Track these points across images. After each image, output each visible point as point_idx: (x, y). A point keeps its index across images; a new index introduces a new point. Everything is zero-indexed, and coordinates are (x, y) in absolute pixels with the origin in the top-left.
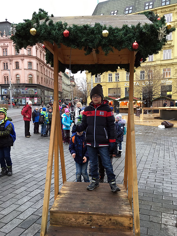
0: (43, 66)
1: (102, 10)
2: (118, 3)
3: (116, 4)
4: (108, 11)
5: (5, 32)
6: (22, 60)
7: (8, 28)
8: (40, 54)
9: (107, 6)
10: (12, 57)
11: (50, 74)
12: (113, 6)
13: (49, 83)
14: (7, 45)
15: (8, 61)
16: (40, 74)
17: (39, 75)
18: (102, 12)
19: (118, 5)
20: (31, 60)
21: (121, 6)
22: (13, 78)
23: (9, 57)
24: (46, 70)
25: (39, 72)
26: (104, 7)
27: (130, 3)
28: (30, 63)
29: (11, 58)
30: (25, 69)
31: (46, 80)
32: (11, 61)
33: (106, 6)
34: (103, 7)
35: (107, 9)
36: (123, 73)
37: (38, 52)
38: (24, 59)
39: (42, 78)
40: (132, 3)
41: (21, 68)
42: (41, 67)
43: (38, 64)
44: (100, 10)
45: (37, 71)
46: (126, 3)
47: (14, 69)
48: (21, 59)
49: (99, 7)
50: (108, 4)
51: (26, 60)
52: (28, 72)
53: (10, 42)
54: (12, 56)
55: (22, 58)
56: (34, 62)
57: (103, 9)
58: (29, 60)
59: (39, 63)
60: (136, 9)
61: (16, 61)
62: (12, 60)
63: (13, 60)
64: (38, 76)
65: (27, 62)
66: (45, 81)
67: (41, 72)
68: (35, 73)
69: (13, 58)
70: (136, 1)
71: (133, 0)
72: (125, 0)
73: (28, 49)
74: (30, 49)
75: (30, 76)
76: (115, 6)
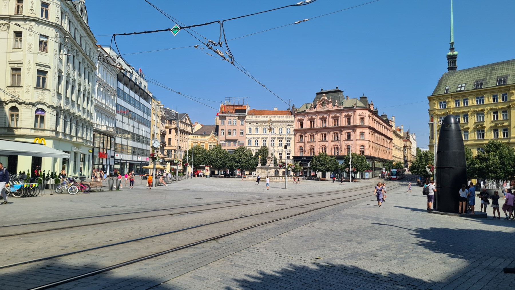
0: (374, 133)
1: (448, 82)
2: (467, 75)
3: (465, 75)
4: (455, 84)
5: (336, 102)
6: (354, 131)
7: (339, 97)
8: (372, 121)
9: (454, 77)
11: (380, 140)
12: (461, 78)
15: (339, 132)
16: (371, 143)
18: (447, 84)
19: (466, 77)
20: (364, 130)
21: (469, 78)
22: (343, 150)
23: (340, 128)
24: (376, 137)
25: (371, 141)
26: (451, 78)
27: (481, 76)
28: (362, 133)
29: (342, 129)
30: (357, 140)
31: (376, 148)
34: (449, 78)
35: (453, 81)
37: (370, 120)
38: (356, 130)
39: (373, 147)
40: (483, 76)
41: (352, 139)
42: (372, 135)
44: (445, 81)
45: (369, 141)
47: (345, 139)
49: (444, 78)
50: (455, 76)
51: (359, 130)
52: (360, 143)
53: (342, 113)
54: (344, 126)
55: (354, 128)
56: (367, 132)
57: (448, 80)
58: (361, 130)
59: (371, 132)
60: (487, 84)
61: (347, 131)
62: (344, 131)
64: (369, 146)
65: (359, 132)
66: (375, 151)
68: (367, 144)
69: (344, 129)
70: (487, 74)
71: (485, 73)
72: (475, 72)
73: (361, 118)
74: (363, 118)
75: (362, 147)
76: (463, 78)
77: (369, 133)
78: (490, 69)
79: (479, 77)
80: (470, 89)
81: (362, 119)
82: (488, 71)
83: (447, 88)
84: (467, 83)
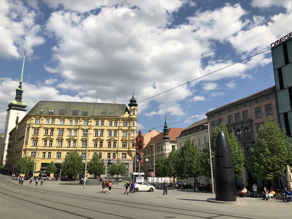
4: (47, 109)
9: (46, 105)
18: (42, 108)
19: (54, 106)
21: (56, 107)
35: (46, 107)
36: (54, 153)
40: (64, 108)
44: (40, 106)
46: (60, 106)
49: (40, 104)
57: (43, 106)
60: (67, 113)
70: (67, 107)
71: (65, 106)
72: (59, 104)
76: (52, 106)
78: (69, 105)
79: (62, 108)
80: (57, 114)
82: (67, 106)
83: (42, 110)
84: (55, 110)
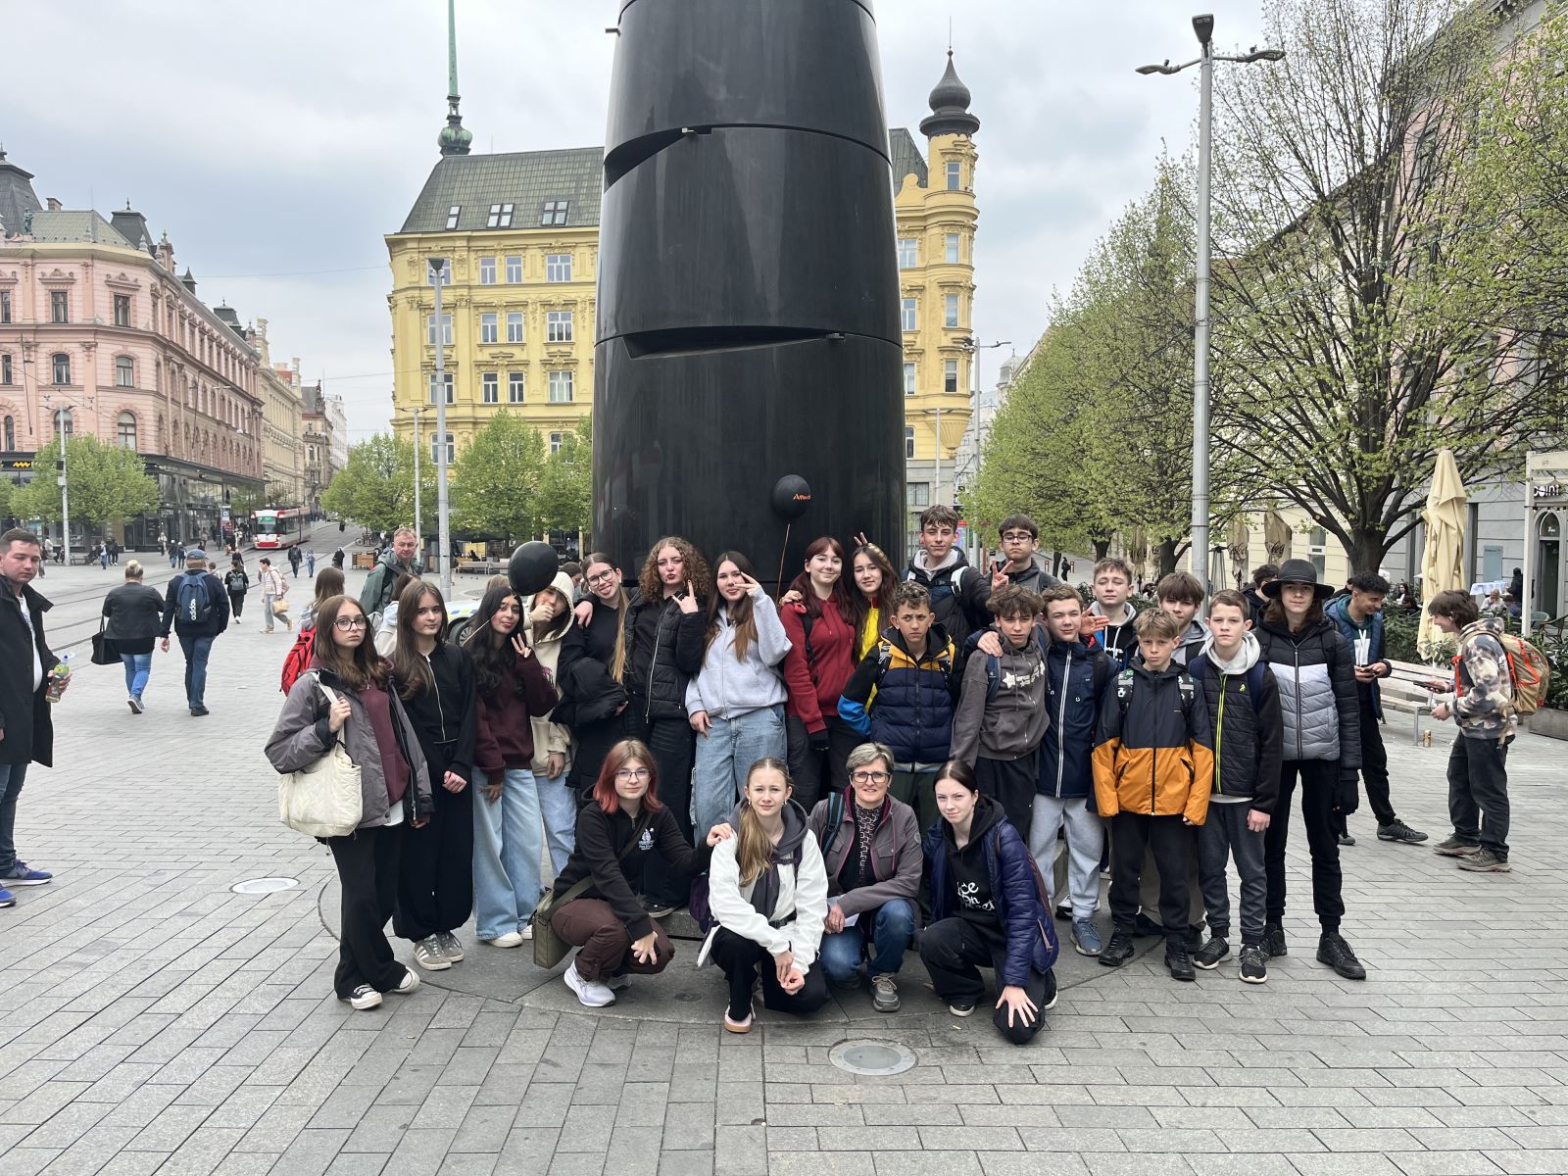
0: (181, 367)
1: (456, 191)
2: (517, 175)
3: (511, 175)
4: (479, 200)
5: (1, 215)
6: (88, 349)
7: (11, 196)
8: (166, 314)
9: (476, 178)
10: (37, 330)
11: (209, 397)
12: (498, 182)
13: (206, 443)
14: (9, 276)
15: (16, 350)
16: (167, 406)
17: (164, 413)
18: (455, 197)
19: (516, 181)
20: (131, 349)
21: (526, 187)
22: (38, 428)
23: (22, 330)
24: (190, 384)
25: (165, 398)
26: (465, 178)
27: (561, 185)
28: (125, 362)
29: (29, 337)
30: (99, 388)
31: (192, 428)
32: (28, 347)
33: (470, 178)
34: (459, 179)
35: (474, 191)
37: (160, 309)
38: (96, 345)
39: (176, 424)
40: (567, 184)
41: (78, 383)
42: (173, 372)
43: (162, 362)
44: (447, 185)
45: (157, 394)
46: (544, 180)
47: (44, 382)
48: (83, 344)
49: (443, 173)
50: (478, 171)
51: (107, 349)
52: (115, 402)
53: (26, 265)
54: (38, 326)
55: (90, 338)
56: (146, 356)
57: (458, 184)
58: (120, 348)
59: (165, 359)
60: (580, 214)
61: (55, 348)
62: (37, 345)
63: (42, 345)
64: (160, 419)
65: (110, 357)
66: (187, 438)
67: (172, 399)
68: (147, 408)
69: (40, 338)
70: (579, 179)
71: (572, 175)
72: (541, 167)
73: (117, 297)
74: (126, 299)
75: (127, 419)
76: (504, 182)
77: (158, 365)
79: (555, 186)
80: (529, 225)
81: (122, 303)
82: (581, 171)
83: (454, 211)
84: (518, 202)
